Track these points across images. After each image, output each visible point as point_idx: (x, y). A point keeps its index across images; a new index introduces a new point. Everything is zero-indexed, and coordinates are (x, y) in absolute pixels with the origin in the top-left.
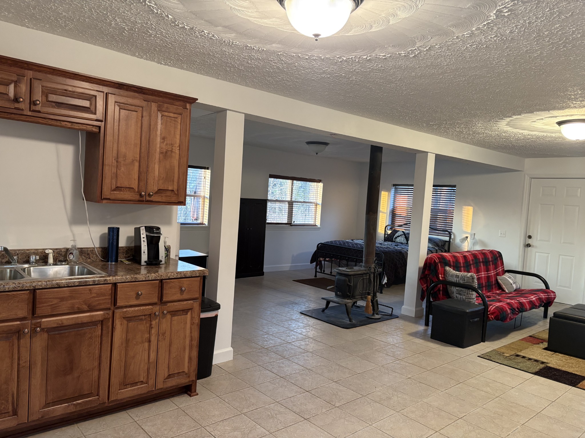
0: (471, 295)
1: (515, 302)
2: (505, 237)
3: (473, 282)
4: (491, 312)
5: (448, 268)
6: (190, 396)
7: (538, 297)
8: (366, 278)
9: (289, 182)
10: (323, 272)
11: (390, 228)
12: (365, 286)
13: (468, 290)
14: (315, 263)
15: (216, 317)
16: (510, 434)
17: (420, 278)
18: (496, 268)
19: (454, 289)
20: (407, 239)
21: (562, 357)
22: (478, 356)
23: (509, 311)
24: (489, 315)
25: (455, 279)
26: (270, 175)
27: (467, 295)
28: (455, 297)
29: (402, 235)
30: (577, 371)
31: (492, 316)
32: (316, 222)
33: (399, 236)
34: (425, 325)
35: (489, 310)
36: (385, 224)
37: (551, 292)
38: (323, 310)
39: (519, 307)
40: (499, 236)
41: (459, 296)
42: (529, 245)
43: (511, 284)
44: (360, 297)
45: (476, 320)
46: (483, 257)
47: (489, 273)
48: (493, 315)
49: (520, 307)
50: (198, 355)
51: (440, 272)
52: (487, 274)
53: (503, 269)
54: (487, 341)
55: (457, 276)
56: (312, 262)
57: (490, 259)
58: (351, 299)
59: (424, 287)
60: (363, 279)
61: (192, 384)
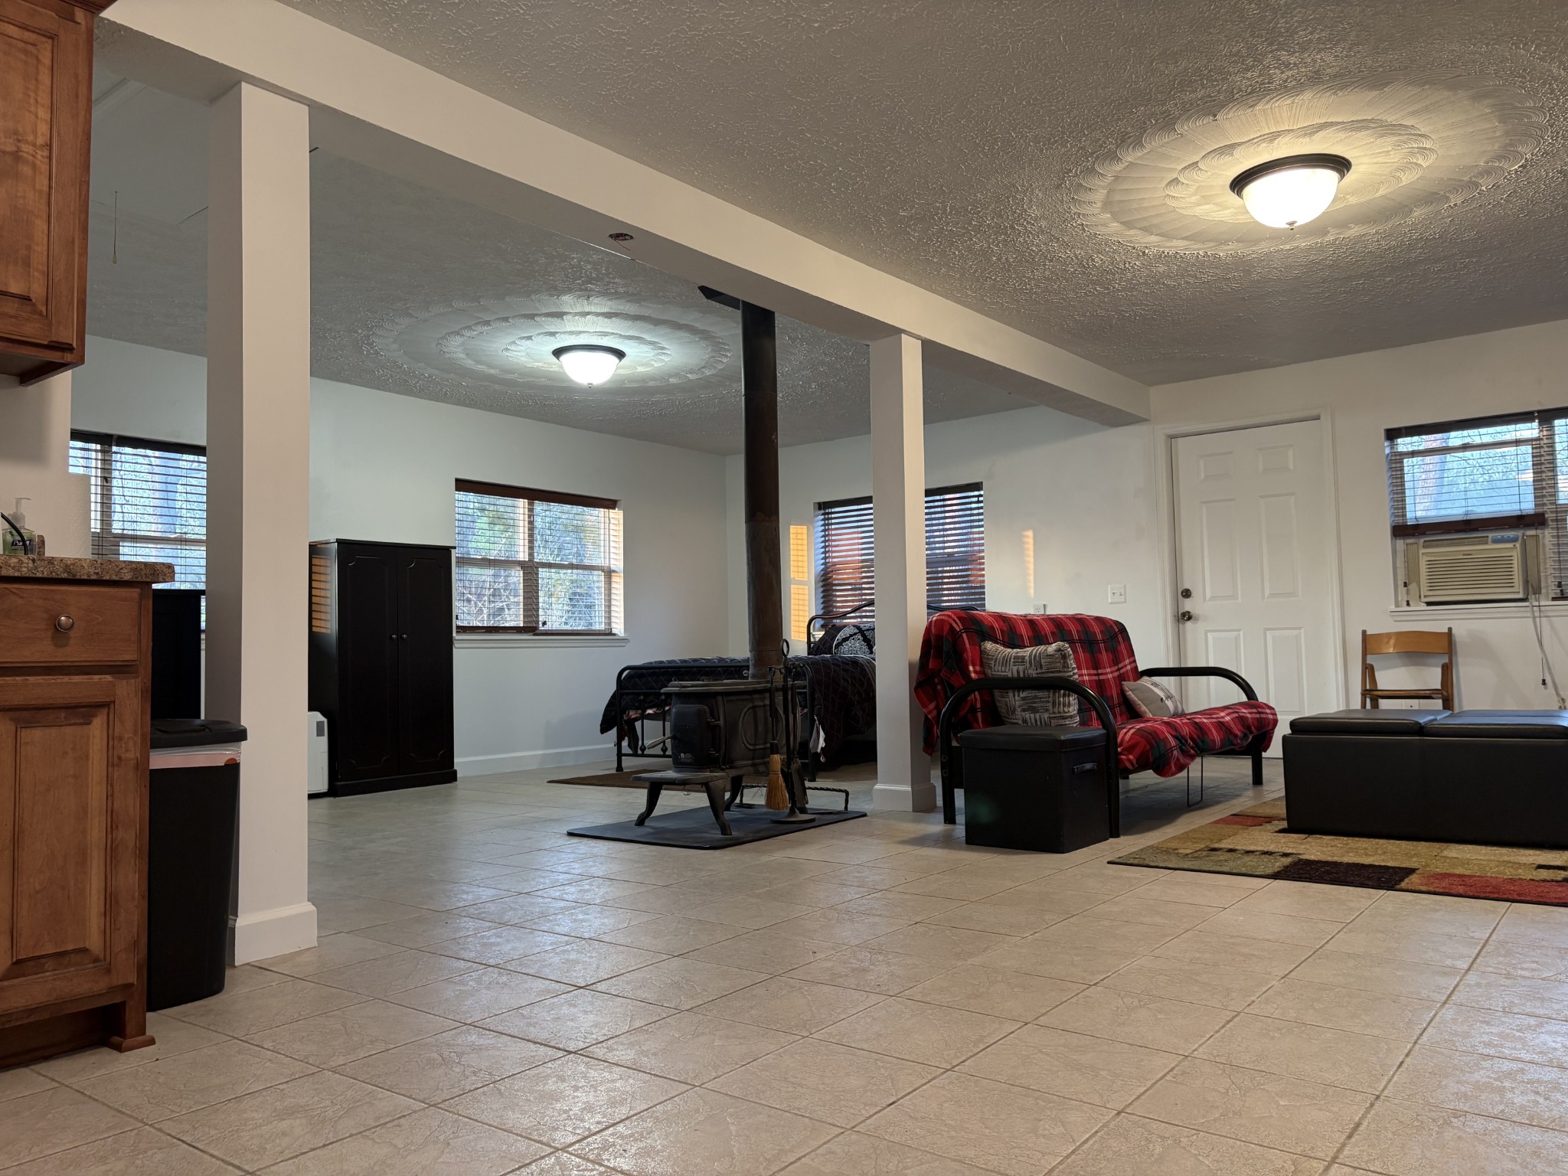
0: (1064, 706)
1: (1184, 721)
2: (1125, 602)
3: (1066, 666)
4: (1125, 744)
5: (989, 645)
6: (119, 1049)
7: (1236, 715)
8: (762, 704)
9: (522, 503)
10: (639, 752)
11: (822, 626)
12: (761, 728)
13: (1054, 693)
14: (614, 731)
15: (232, 769)
16: (1253, 1002)
17: (914, 684)
18: (1116, 660)
19: (1015, 699)
20: (870, 644)
21: (1333, 840)
22: (1109, 863)
23: (1173, 742)
24: (1121, 754)
25: (1015, 668)
26: (457, 481)
27: (1054, 707)
28: (1020, 722)
29: (855, 634)
30: (1383, 860)
31: (1131, 757)
32: (613, 625)
33: (846, 639)
34: (945, 823)
35: (1119, 740)
36: (807, 614)
37: (1265, 706)
38: (641, 821)
39: (1195, 737)
40: (1110, 601)
41: (1032, 715)
42: (1187, 616)
43: (1162, 699)
44: (750, 762)
45: (1088, 766)
46: (1080, 629)
47: (1102, 674)
48: (1131, 754)
49: (1198, 736)
50: (145, 887)
51: (970, 659)
52: (1095, 675)
53: (1133, 665)
54: (1125, 834)
55: (1020, 660)
56: (604, 728)
57: (1099, 637)
58: (723, 770)
59: (930, 712)
60: (754, 707)
61: (123, 1003)
